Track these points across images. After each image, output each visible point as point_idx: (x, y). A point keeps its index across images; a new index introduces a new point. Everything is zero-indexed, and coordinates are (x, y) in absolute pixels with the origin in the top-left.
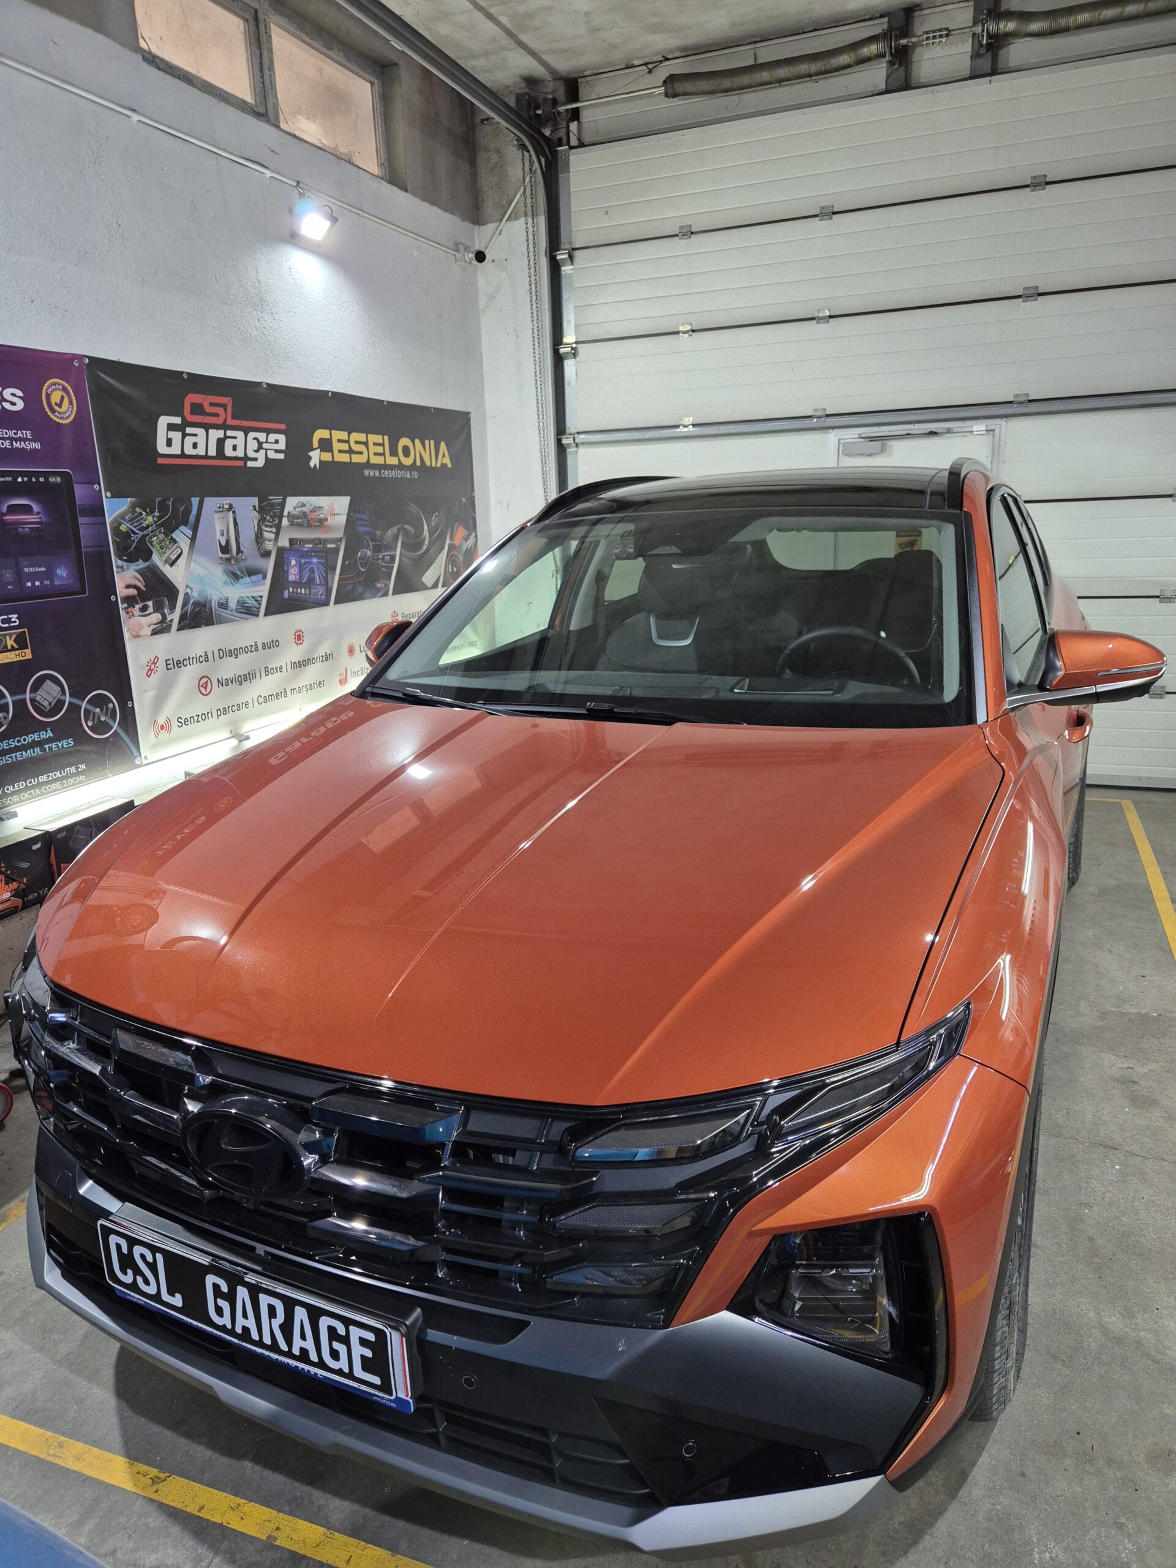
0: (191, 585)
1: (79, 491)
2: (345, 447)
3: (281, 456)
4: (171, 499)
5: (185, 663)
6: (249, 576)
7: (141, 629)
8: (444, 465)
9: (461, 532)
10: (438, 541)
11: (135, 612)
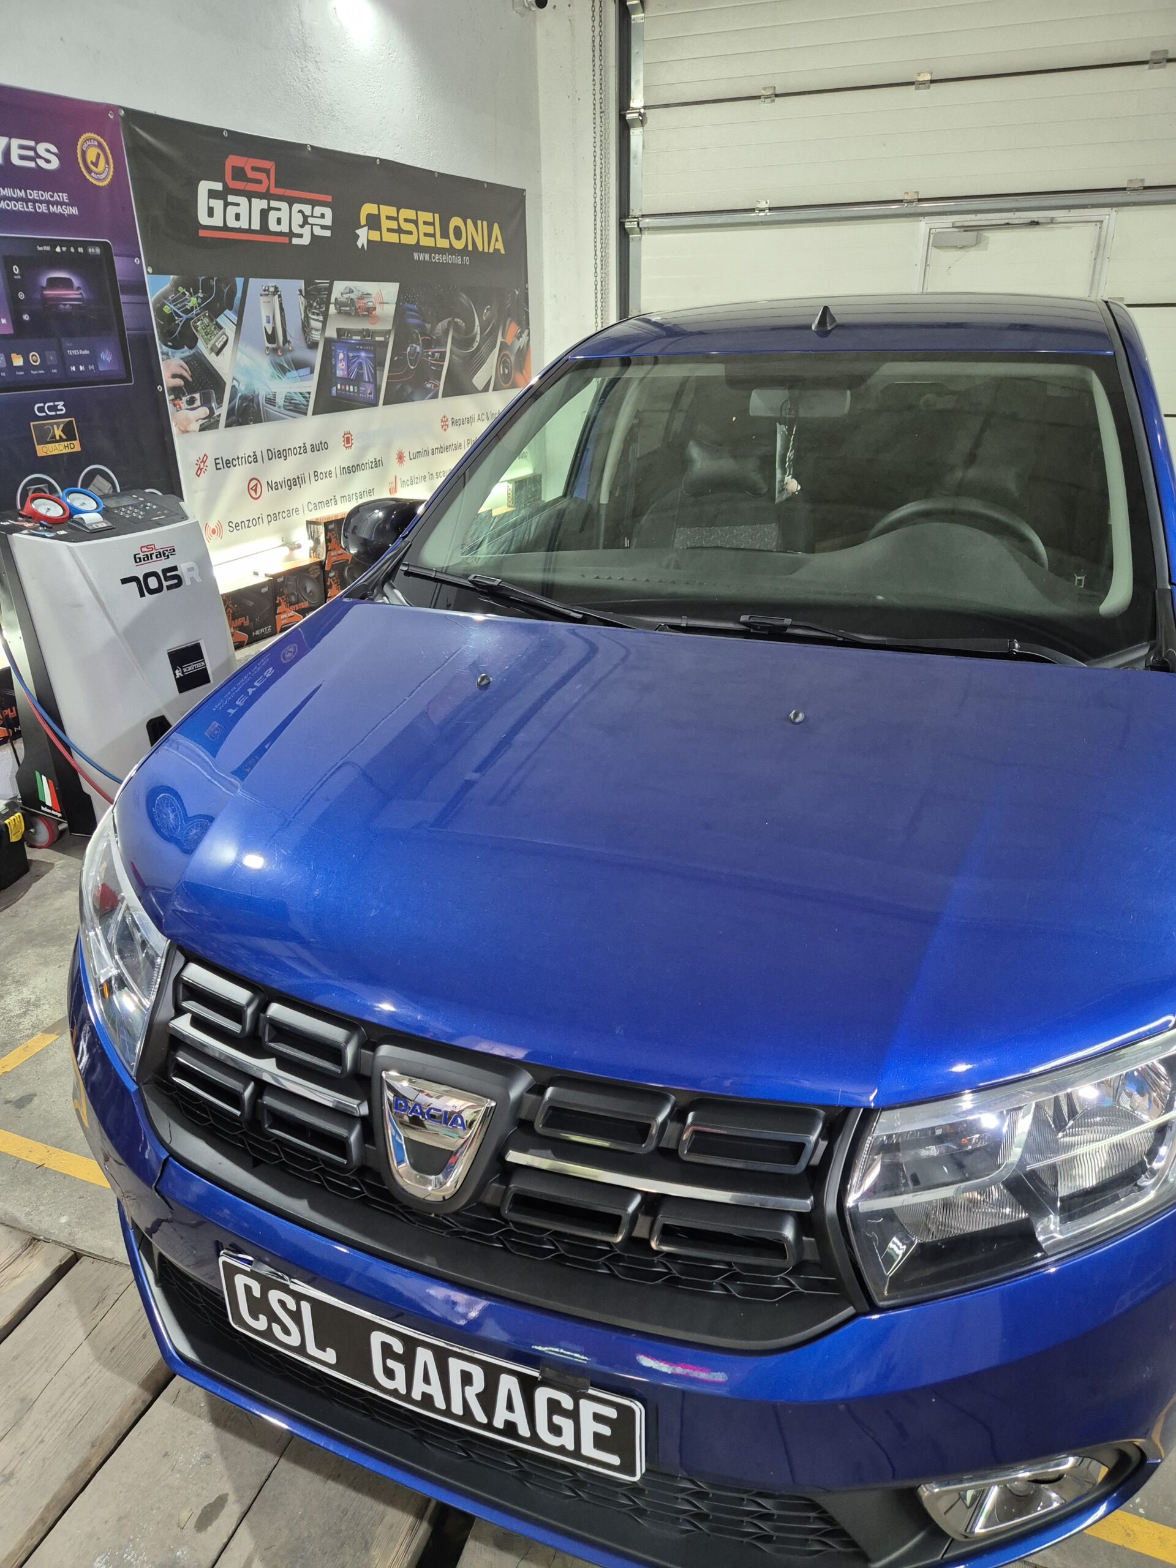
0: (237, 377)
1: (119, 263)
2: (393, 225)
3: (328, 233)
4: (215, 279)
5: (234, 463)
6: (297, 370)
7: (188, 424)
8: (497, 251)
9: (513, 328)
10: (490, 337)
11: (182, 405)
